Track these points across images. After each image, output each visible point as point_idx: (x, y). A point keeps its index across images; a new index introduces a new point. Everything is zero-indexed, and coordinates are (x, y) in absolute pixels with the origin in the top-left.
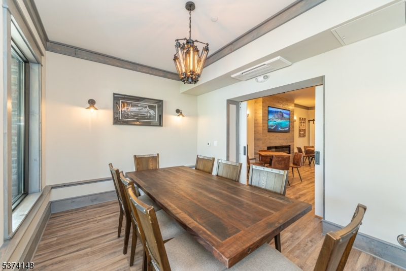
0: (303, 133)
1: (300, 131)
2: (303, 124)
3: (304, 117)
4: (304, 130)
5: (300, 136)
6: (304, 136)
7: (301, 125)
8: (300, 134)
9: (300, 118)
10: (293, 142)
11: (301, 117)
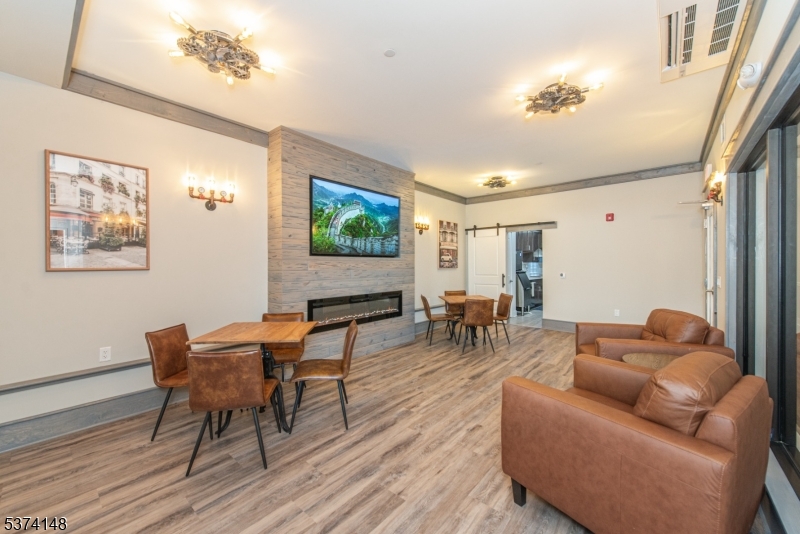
0: (448, 259)
1: (441, 253)
2: (449, 237)
3: (452, 221)
4: (454, 253)
5: (441, 266)
6: (453, 265)
7: (445, 240)
8: (441, 261)
9: (441, 223)
10: (413, 281)
11: (445, 220)
